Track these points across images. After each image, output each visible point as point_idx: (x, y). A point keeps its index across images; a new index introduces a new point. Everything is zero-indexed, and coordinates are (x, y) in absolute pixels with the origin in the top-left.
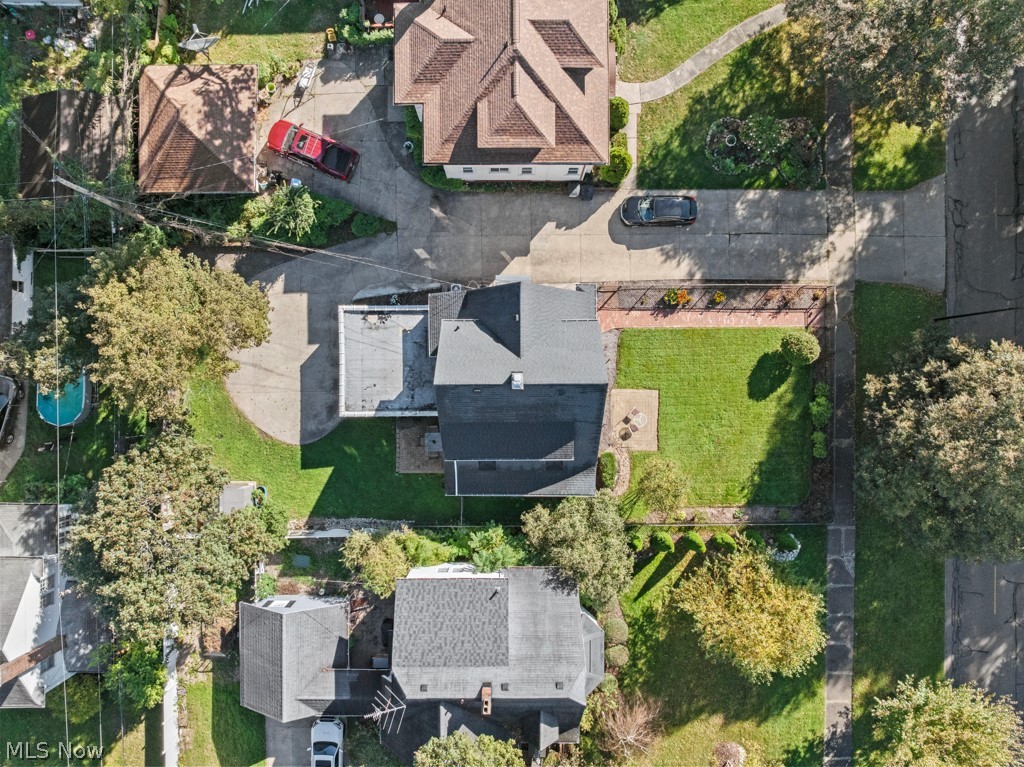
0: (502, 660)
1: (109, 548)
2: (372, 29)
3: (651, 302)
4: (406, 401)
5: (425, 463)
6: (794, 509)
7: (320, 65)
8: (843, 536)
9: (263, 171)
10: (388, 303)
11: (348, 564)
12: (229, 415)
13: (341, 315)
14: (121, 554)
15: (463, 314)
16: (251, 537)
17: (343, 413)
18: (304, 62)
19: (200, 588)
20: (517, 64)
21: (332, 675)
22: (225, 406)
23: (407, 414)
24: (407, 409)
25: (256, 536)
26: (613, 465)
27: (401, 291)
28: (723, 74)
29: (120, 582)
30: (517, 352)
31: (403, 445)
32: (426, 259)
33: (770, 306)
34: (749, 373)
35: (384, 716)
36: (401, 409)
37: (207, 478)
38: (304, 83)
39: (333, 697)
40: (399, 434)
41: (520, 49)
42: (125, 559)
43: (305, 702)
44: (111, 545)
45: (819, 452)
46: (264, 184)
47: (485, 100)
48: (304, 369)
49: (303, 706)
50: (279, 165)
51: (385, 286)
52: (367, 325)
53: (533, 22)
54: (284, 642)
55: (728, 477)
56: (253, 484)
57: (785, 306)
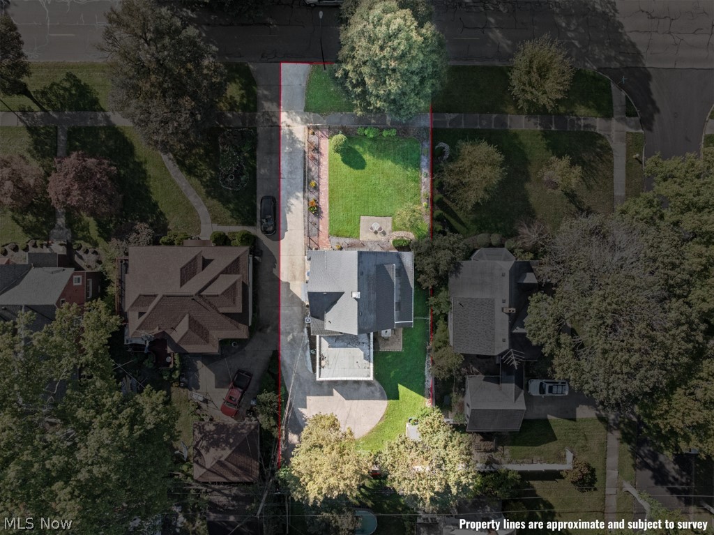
0: (491, 302)
1: (434, 489)
2: (174, 363)
3: (315, 219)
4: (365, 346)
5: (397, 336)
6: (422, 145)
7: (191, 390)
8: (437, 120)
9: (247, 419)
10: (315, 355)
11: (447, 376)
12: (372, 437)
13: (321, 379)
14: (436, 483)
15: (322, 318)
16: (431, 423)
17: (371, 378)
18: (189, 398)
19: (453, 446)
20: (202, 294)
21: (504, 385)
22: (368, 439)
23: (372, 346)
24: (369, 346)
25: (430, 421)
26: (399, 240)
27: (309, 348)
28: (195, 181)
29: (450, 483)
30: (342, 294)
31: (388, 348)
32: (293, 336)
33: (317, 158)
34: (352, 169)
35: (516, 360)
36: (369, 349)
37: (402, 443)
38: (201, 399)
39: (514, 385)
40: (382, 349)
41: (195, 293)
42: (439, 481)
43: (516, 397)
44: (432, 488)
45: (393, 133)
46: (253, 418)
47: (219, 309)
48: (347, 399)
49: (518, 399)
50: (243, 411)
51: (306, 357)
52: (326, 366)
53: (181, 286)
54: (486, 408)
55: (405, 180)
56: (408, 425)
57: (317, 149)
